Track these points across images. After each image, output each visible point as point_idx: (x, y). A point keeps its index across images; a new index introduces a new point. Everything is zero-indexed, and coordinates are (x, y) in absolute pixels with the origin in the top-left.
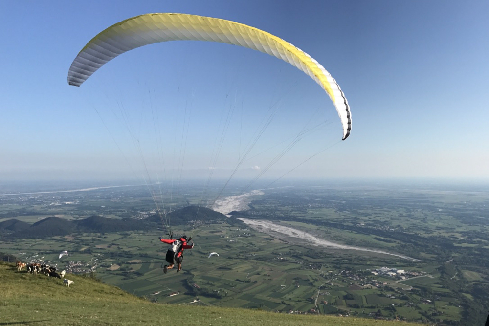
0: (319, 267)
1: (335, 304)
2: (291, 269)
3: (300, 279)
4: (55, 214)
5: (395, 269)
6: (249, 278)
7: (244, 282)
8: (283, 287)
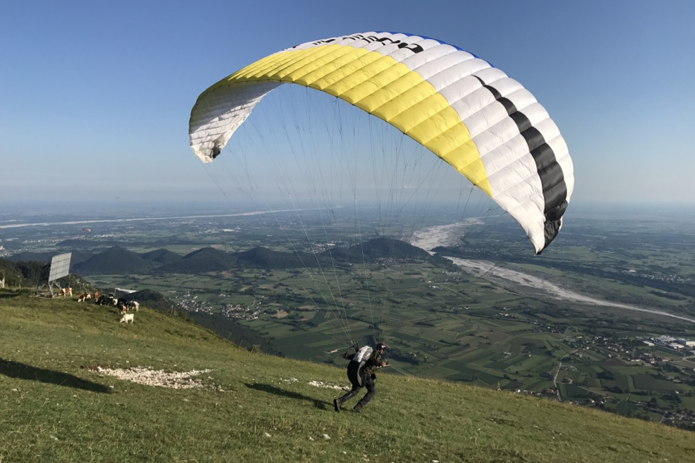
0: (563, 330)
1: (584, 385)
2: (520, 331)
3: (533, 344)
4: (211, 244)
5: (683, 339)
6: (458, 340)
7: (450, 344)
8: (507, 355)
